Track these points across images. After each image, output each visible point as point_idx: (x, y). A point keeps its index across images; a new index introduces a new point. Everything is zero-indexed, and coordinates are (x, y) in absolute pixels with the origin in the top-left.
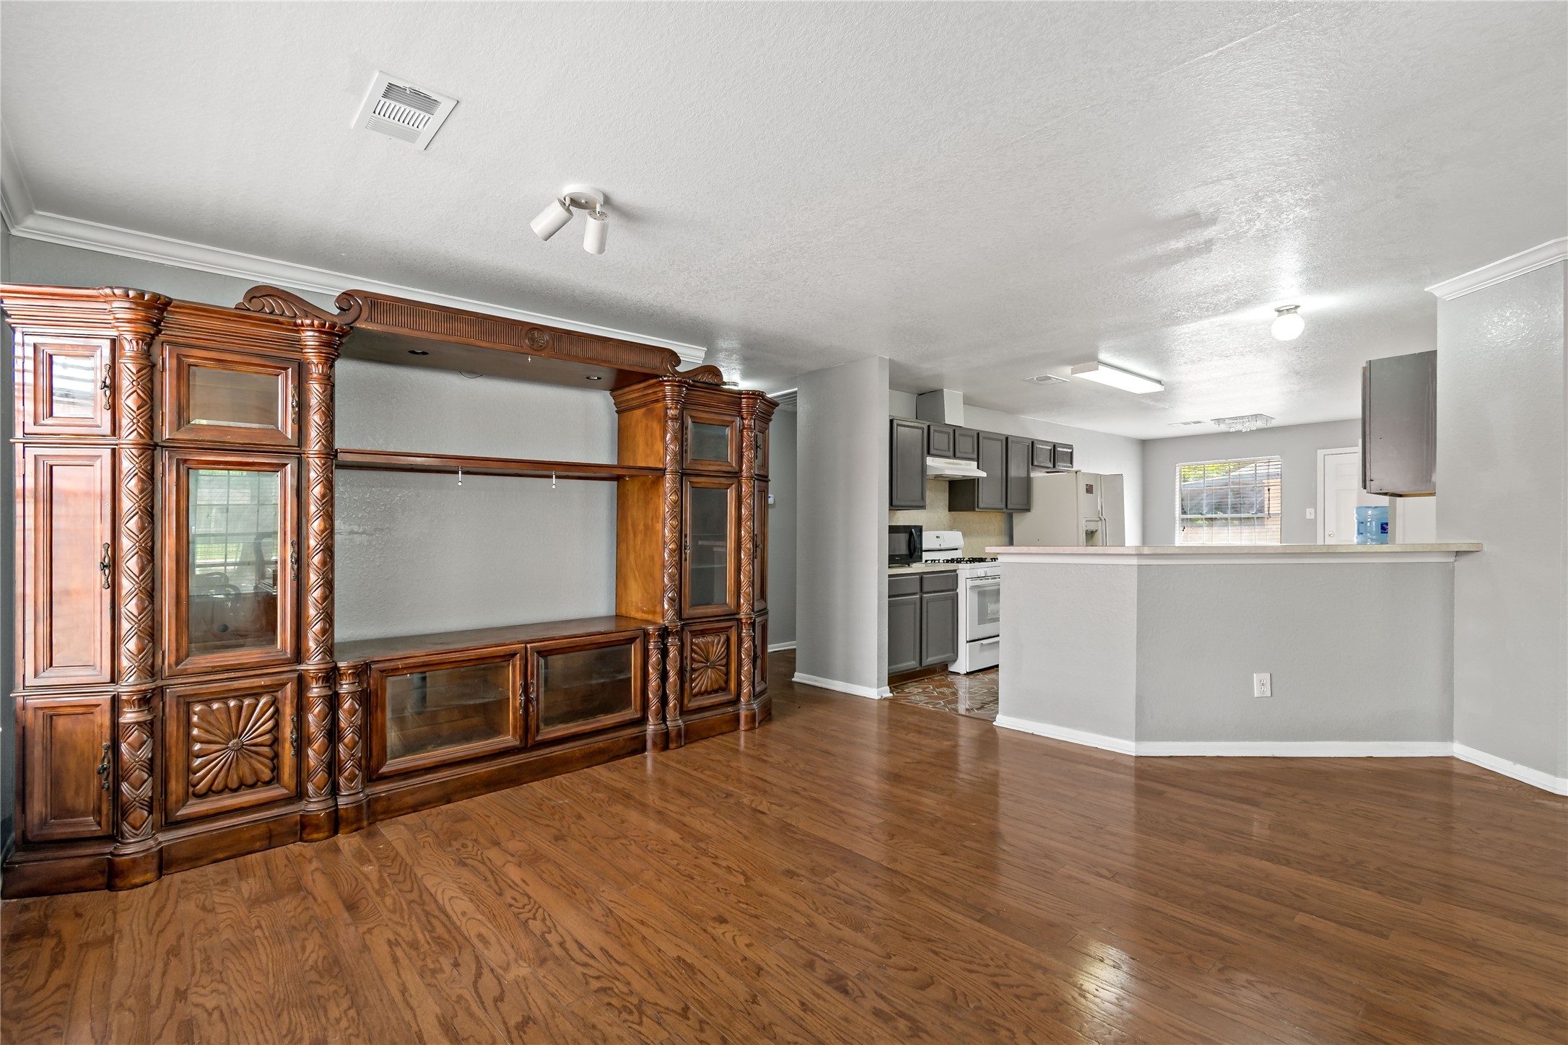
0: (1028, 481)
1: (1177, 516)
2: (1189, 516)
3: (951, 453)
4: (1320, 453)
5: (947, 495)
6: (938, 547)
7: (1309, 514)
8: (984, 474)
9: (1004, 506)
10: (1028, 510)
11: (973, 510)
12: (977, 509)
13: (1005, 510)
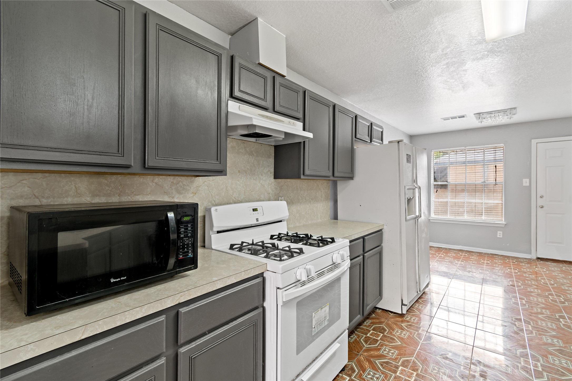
0: (352, 152)
1: (432, 183)
2: (440, 183)
3: (269, 104)
4: (534, 142)
5: (272, 160)
6: (255, 222)
7: (526, 182)
8: (310, 135)
9: (331, 174)
10: (352, 178)
11: (299, 177)
12: (302, 177)
13: (332, 178)
